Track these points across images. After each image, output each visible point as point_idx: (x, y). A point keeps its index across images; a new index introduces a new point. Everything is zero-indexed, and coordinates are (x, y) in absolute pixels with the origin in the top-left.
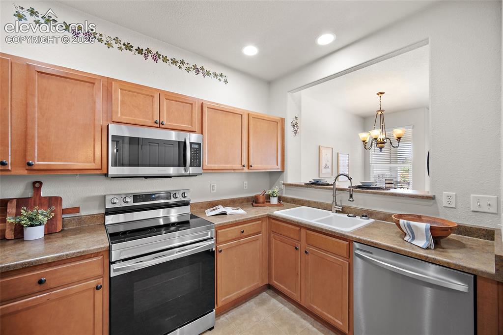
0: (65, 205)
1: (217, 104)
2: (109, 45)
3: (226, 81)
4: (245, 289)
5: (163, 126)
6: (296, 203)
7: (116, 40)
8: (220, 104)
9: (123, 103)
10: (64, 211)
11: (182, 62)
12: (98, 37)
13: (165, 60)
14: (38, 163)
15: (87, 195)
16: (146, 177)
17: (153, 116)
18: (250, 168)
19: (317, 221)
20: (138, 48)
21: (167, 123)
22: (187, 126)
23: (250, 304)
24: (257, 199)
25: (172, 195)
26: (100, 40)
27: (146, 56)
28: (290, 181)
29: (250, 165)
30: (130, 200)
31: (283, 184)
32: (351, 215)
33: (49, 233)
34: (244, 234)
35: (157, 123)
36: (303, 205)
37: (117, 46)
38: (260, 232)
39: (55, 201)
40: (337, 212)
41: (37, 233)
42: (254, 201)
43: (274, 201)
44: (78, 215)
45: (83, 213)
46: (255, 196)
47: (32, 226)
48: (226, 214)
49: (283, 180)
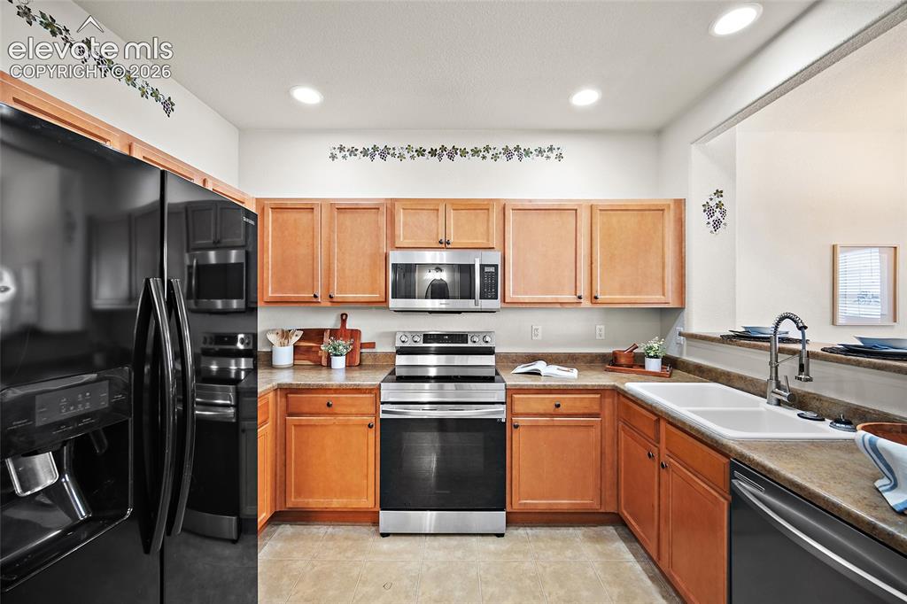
0: (364, 339)
1: (530, 201)
2: (401, 157)
3: (560, 157)
4: (564, 503)
5: (450, 246)
6: (705, 375)
7: (409, 148)
8: (536, 200)
9: (405, 224)
10: (363, 346)
11: (487, 149)
12: (391, 152)
13: (464, 153)
14: (337, 296)
15: (382, 330)
16: (431, 312)
17: (438, 234)
18: (594, 301)
19: (693, 412)
20: (432, 149)
21: (456, 241)
22: (481, 242)
23: (577, 533)
24: (616, 358)
25: (469, 337)
26: (394, 155)
27: (440, 157)
28: (696, 328)
29: (595, 294)
30: (419, 339)
31: (680, 334)
32: (808, 414)
33: (349, 366)
34: (562, 410)
35: (442, 243)
36: (716, 380)
37: (409, 155)
38: (599, 414)
39: (355, 334)
40: (779, 403)
41: (339, 363)
42: (611, 362)
43: (653, 365)
44: (374, 350)
45: (379, 349)
46: (614, 353)
47: (336, 355)
48: (539, 374)
49: (681, 326)
